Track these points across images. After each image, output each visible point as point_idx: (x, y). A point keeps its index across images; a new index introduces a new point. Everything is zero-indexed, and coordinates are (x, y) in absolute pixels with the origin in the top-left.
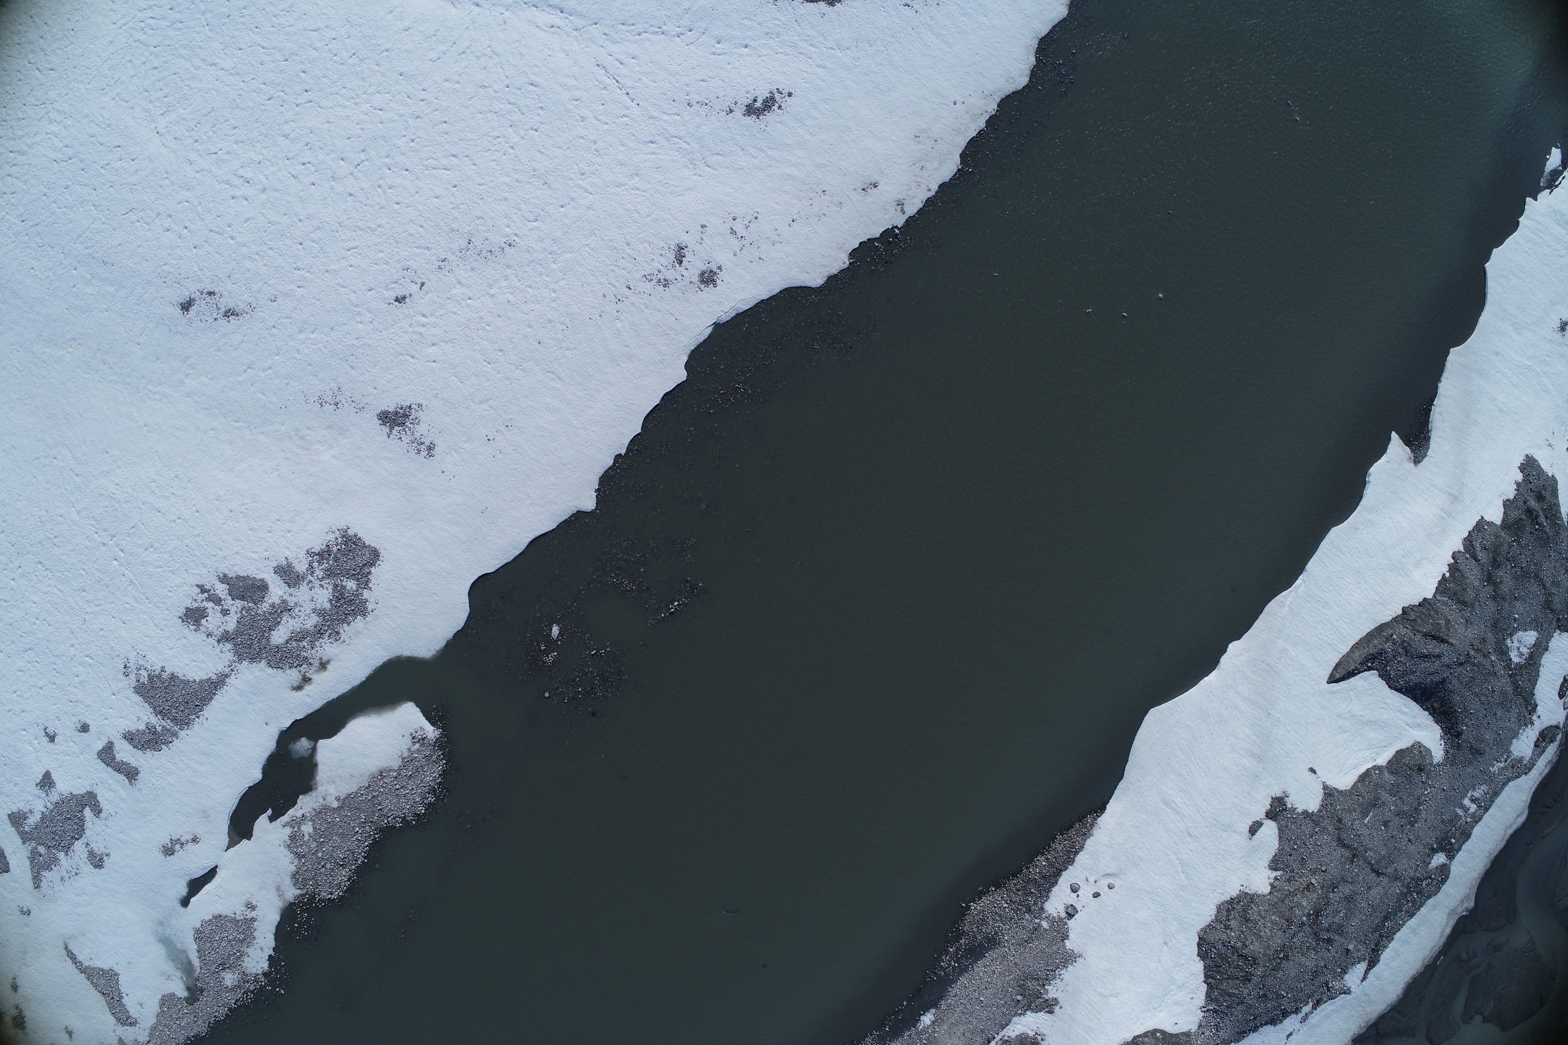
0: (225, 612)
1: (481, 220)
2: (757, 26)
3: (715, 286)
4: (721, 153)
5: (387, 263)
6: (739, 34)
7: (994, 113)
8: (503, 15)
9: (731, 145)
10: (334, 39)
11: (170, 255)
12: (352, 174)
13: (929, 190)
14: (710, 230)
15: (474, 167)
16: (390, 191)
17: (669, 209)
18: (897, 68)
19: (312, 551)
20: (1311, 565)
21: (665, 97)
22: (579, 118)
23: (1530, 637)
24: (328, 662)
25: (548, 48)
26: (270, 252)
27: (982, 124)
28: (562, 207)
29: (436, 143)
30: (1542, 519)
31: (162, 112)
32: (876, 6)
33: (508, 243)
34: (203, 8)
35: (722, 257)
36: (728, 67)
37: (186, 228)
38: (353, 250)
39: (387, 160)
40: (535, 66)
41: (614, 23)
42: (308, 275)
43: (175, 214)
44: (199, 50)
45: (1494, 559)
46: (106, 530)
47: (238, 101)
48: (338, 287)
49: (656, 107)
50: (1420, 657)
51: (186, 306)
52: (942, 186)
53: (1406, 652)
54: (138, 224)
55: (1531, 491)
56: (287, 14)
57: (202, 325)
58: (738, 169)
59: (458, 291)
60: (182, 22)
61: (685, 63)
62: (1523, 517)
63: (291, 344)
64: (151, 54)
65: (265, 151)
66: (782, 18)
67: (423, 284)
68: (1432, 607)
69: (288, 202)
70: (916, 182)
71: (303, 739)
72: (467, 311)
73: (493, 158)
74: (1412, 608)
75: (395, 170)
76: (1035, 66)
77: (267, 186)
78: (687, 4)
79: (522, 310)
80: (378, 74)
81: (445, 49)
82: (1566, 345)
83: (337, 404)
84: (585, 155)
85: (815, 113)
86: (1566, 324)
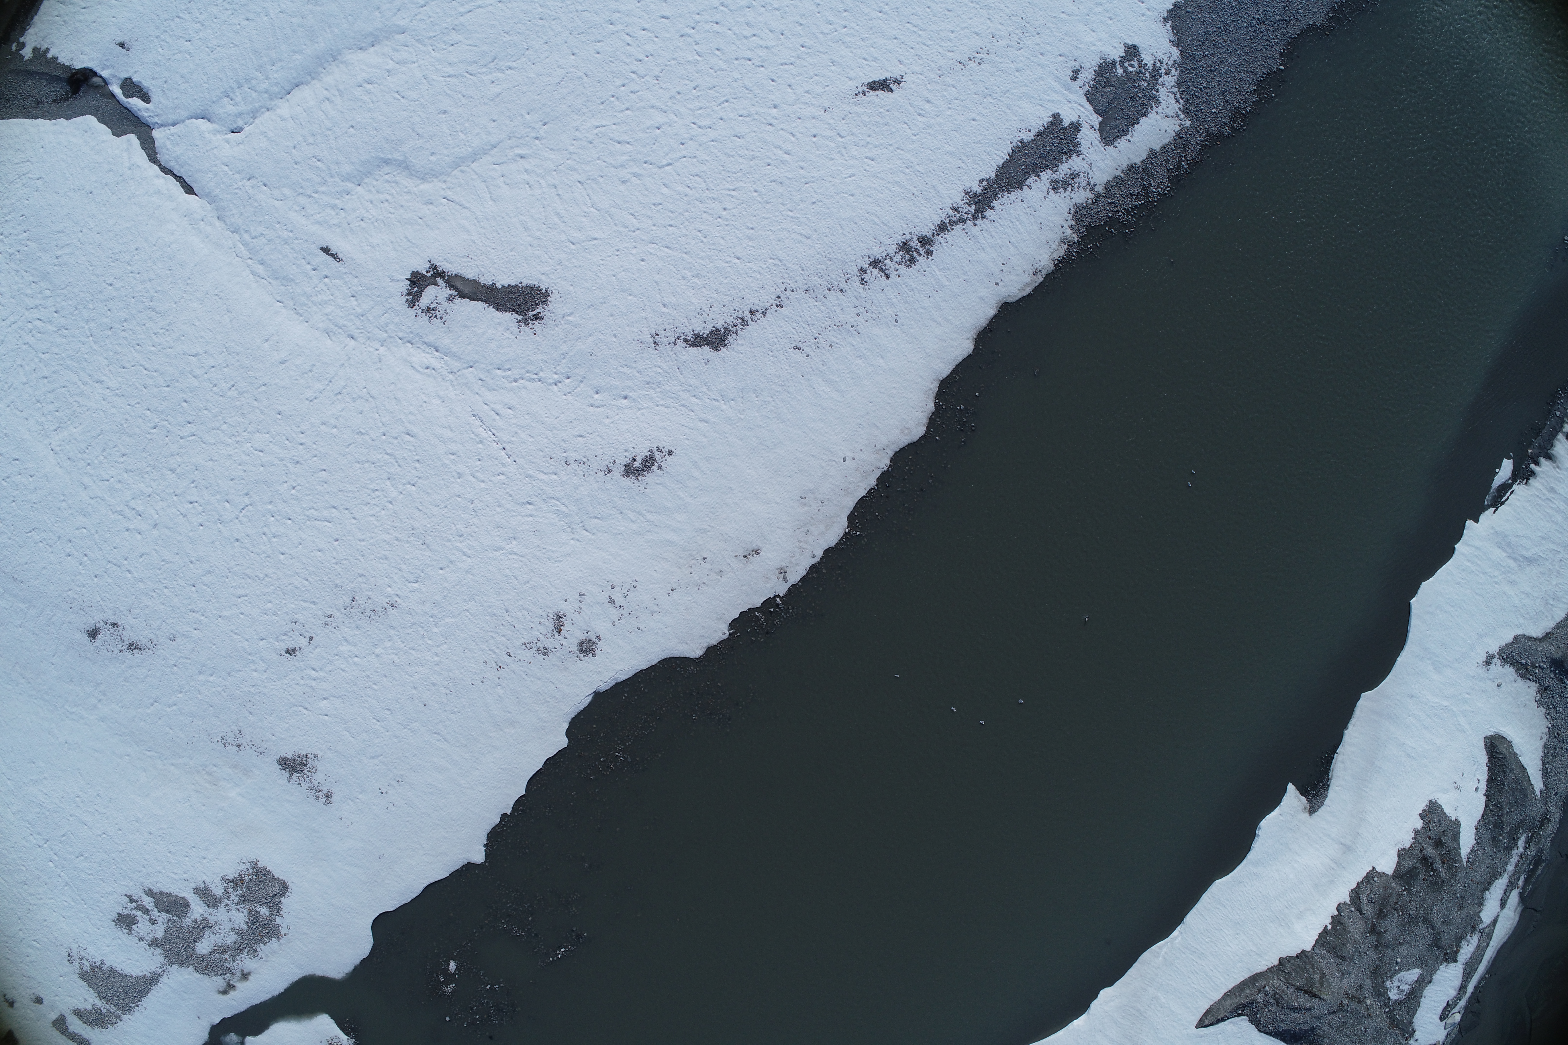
0: (153, 922)
1: (363, 577)
2: (638, 375)
3: (594, 655)
4: (599, 516)
5: (275, 614)
6: (618, 383)
7: (886, 469)
8: (378, 352)
9: (609, 508)
10: (213, 367)
11: (73, 581)
12: (237, 518)
13: (814, 556)
14: (588, 599)
15: (354, 521)
16: (274, 540)
17: (547, 576)
18: (784, 422)
19: (227, 878)
20: (1188, 918)
21: (542, 454)
22: (455, 474)
23: (1413, 974)
24: (249, 974)
25: (424, 393)
26: (166, 590)
27: (872, 482)
28: (441, 569)
29: (316, 492)
30: (1438, 865)
31: (55, 427)
32: (764, 350)
33: (390, 603)
34: (86, 316)
35: (601, 627)
36: (607, 421)
37: (86, 555)
38: (243, 598)
39: (270, 507)
40: (410, 413)
41: (490, 367)
42: (202, 618)
43: (74, 539)
44: (85, 363)
45: (1381, 911)
46: (39, 834)
47: (125, 426)
48: (231, 634)
49: (533, 465)
50: (1291, 1009)
51: (93, 634)
52: (827, 552)
53: (1278, 1003)
54: (41, 544)
55: (1430, 838)
56: (166, 333)
57: (109, 654)
58: (616, 534)
59: (345, 648)
60: (67, 329)
61: (562, 415)
62: (1418, 865)
63: (192, 683)
64: (40, 361)
65: (153, 484)
66: (664, 365)
67: (311, 639)
68: (1309, 959)
69: (179, 542)
70: (800, 548)
71: (232, 1034)
72: (355, 668)
73: (372, 512)
74: (1289, 959)
75: (279, 518)
76: (933, 413)
77: (158, 522)
78: (564, 348)
79: (406, 672)
80: (257, 411)
81: (321, 387)
82: (1490, 679)
83: (239, 746)
84: (462, 515)
85: (696, 474)
86: (1493, 657)
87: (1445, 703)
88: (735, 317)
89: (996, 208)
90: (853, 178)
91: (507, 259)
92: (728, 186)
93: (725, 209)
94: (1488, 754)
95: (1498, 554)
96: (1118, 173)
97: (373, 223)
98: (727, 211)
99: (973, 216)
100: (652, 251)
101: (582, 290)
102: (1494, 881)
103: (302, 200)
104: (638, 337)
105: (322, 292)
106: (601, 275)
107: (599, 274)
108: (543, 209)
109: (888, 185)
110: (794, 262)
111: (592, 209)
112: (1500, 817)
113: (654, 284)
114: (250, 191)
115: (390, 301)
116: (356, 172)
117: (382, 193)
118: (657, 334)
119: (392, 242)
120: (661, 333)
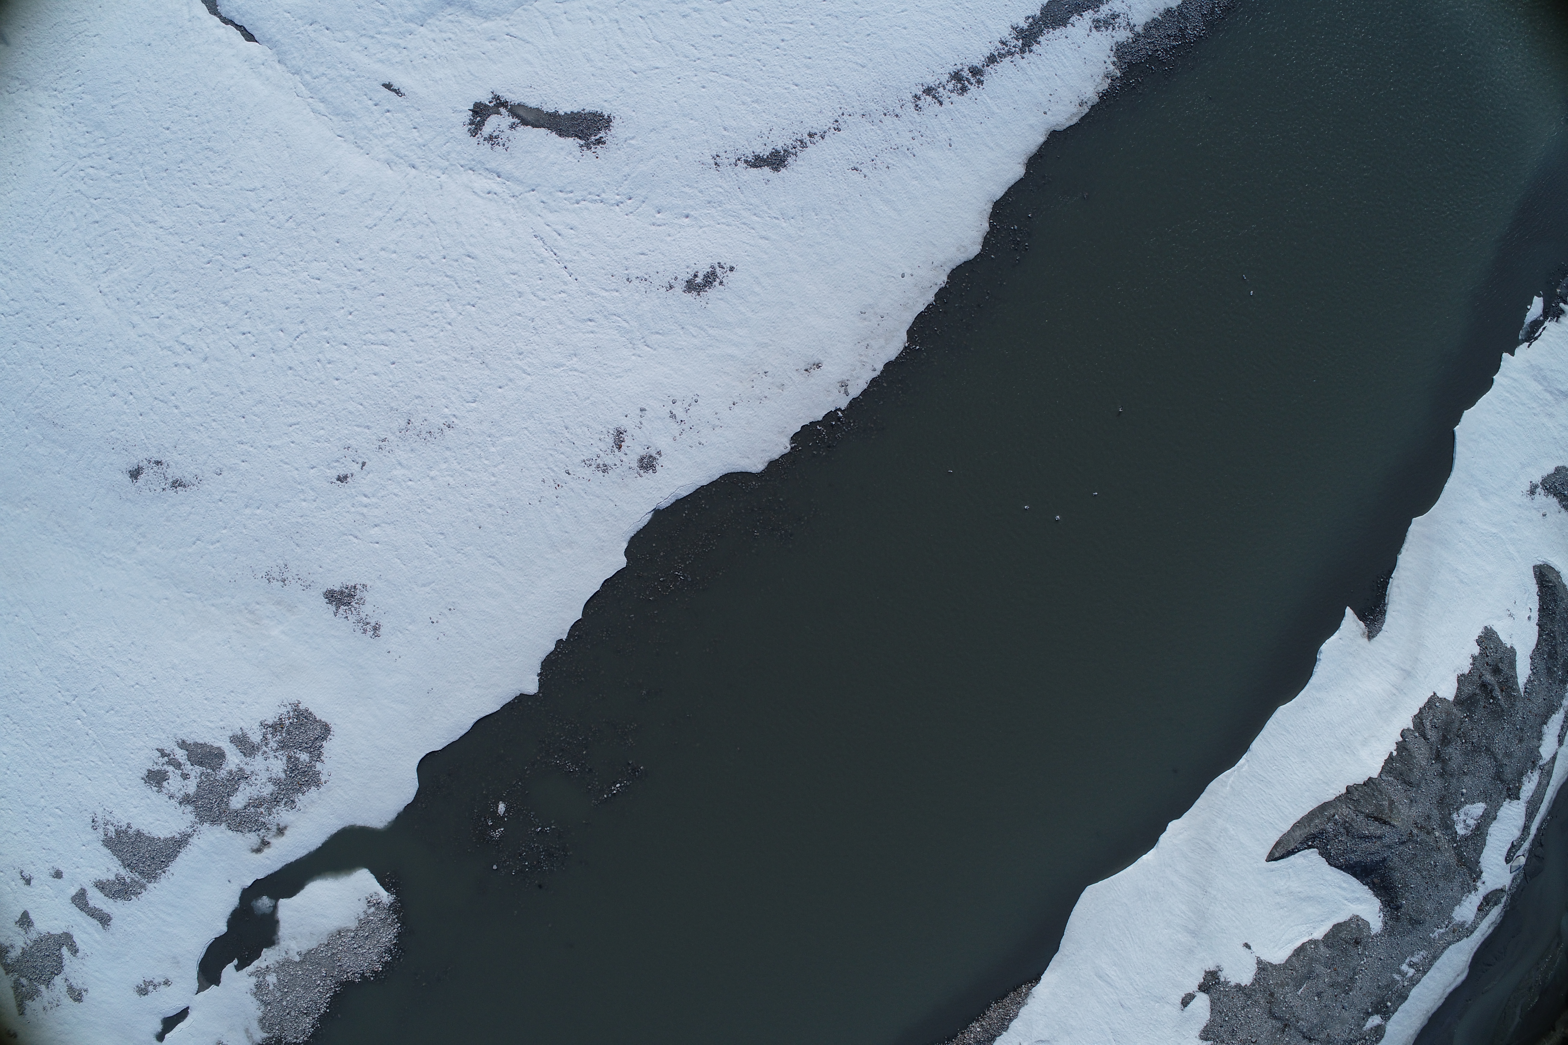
0: (185, 777)
1: (419, 399)
2: (699, 194)
3: (655, 471)
4: (661, 332)
5: (328, 441)
6: (680, 203)
7: (943, 285)
8: (439, 179)
9: (671, 323)
10: (271, 200)
11: (117, 421)
12: (291, 346)
13: (874, 370)
14: (649, 414)
15: (412, 344)
16: (329, 366)
17: (608, 392)
18: (843, 239)
19: (266, 723)
20: (1255, 745)
21: (603, 271)
22: (516, 293)
23: (1478, 809)
24: (285, 828)
25: (485, 217)
26: (214, 424)
27: (930, 298)
28: (500, 388)
29: (373, 316)
30: (1497, 693)
31: (104, 270)
32: (823, 171)
33: (447, 424)
34: (141, 160)
35: (662, 442)
36: (669, 239)
37: (131, 394)
38: (295, 426)
39: (325, 333)
40: (471, 236)
41: (552, 190)
42: (251, 449)
43: (120, 379)
44: (138, 206)
45: (1444, 736)
46: (68, 690)
47: (178, 263)
48: (281, 464)
49: (595, 282)
50: (1361, 838)
51: (135, 474)
52: (888, 365)
53: (1348, 832)
54: (85, 387)
55: (1487, 664)
56: (224, 171)
57: (151, 494)
58: (678, 349)
59: (398, 472)
60: (121, 174)
61: (624, 234)
62: (1478, 691)
63: (237, 518)
64: (92, 207)
65: (205, 318)
66: (725, 185)
67: (364, 464)
68: (1377, 786)
69: (230, 373)
70: (861, 361)
71: (265, 897)
72: (408, 492)
73: (430, 334)
74: (1356, 787)
75: (334, 344)
76: (988, 233)
77: (208, 355)
78: (626, 170)
79: (462, 495)
80: (315, 240)
81: (381, 215)
82: (1535, 509)
83: (284, 581)
84: (522, 333)
85: (757, 289)
86: (1536, 486)
87: (1494, 530)
88: (794, 139)
89: (1042, 43)
90: (906, 13)
91: (570, 89)
92: (785, 19)
93: (783, 40)
94: (1537, 583)
95: (1535, 387)
96: (1156, 16)
97: (436, 60)
98: (785, 42)
99: (1020, 50)
100: (713, 79)
101: (644, 115)
102: (1551, 715)
103: (365, 41)
104: (700, 159)
105: (383, 126)
106: (663, 101)
107: (661, 100)
108: (605, 42)
109: (939, 20)
110: (850, 88)
111: (654, 41)
112: (1554, 647)
113: (715, 109)
114: (313, 35)
115: (453, 131)
116: (419, 13)
117: (445, 32)
118: (718, 156)
119: (455, 76)
120: (722, 154)
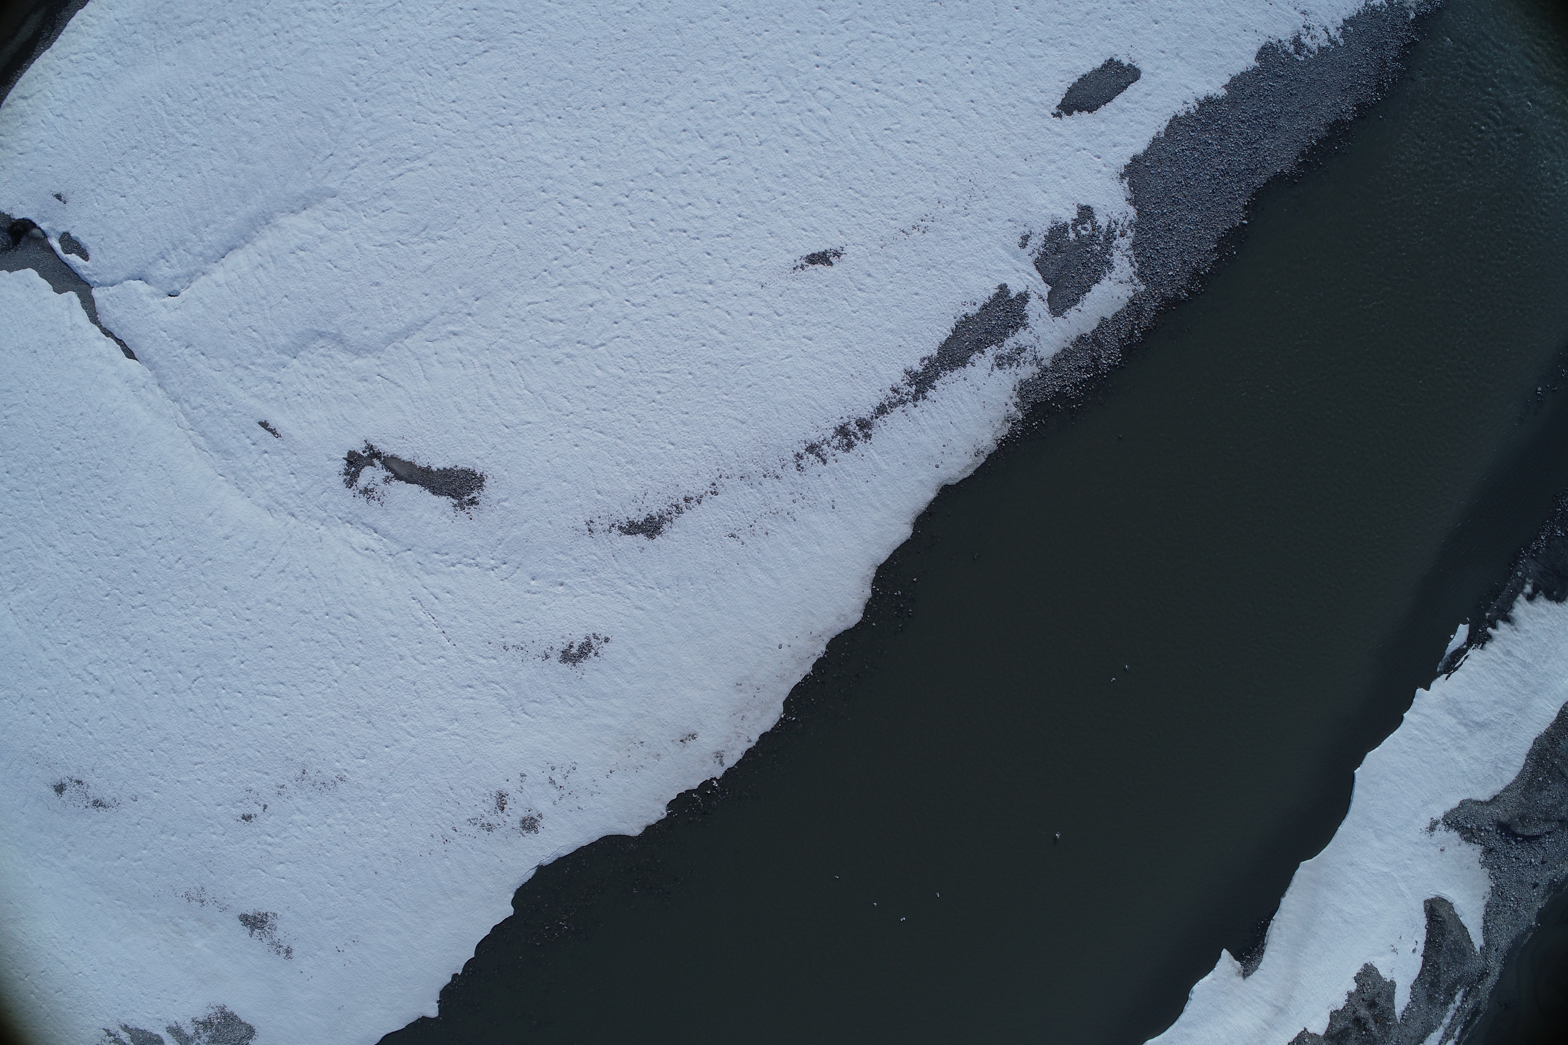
1: (312, 752)
2: (573, 562)
3: (536, 832)
4: (538, 700)
5: (230, 782)
6: (554, 570)
7: (822, 655)
8: (318, 531)
9: (548, 692)
11: (38, 738)
12: (190, 689)
14: (529, 779)
15: (302, 698)
16: (226, 712)
17: (489, 757)
18: (720, 609)
19: (197, 1020)
21: (480, 638)
22: (397, 656)
25: (364, 575)
26: (125, 753)
27: (808, 668)
28: (387, 747)
29: (263, 668)
30: (1372, 1025)
31: (12, 588)
32: (699, 538)
33: (339, 777)
34: (36, 479)
35: (542, 805)
36: (544, 607)
37: (48, 714)
38: (199, 765)
39: (220, 680)
40: (352, 594)
41: (428, 551)
42: (162, 781)
43: (36, 699)
44: (37, 527)
47: (79, 592)
48: (189, 798)
49: (472, 649)
51: (60, 789)
52: (763, 736)
54: (6, 701)
55: (1363, 1000)
56: (114, 502)
57: (76, 809)
58: (555, 718)
59: (298, 817)
60: (19, 491)
61: (500, 601)
62: (1350, 1025)
63: (155, 842)
65: (108, 651)
66: (599, 553)
67: (265, 807)
69: (136, 708)
70: (737, 733)
72: (308, 836)
73: (318, 690)
75: (229, 691)
76: (870, 600)
77: (114, 687)
78: (500, 534)
79: (358, 842)
80: (204, 585)
81: (265, 565)
82: (1433, 844)
83: (202, 901)
84: (405, 696)
85: (632, 660)
86: (1437, 823)
87: (1386, 870)
88: (670, 504)
89: (938, 388)
90: (790, 359)
91: (441, 442)
92: (662, 368)
93: (659, 392)
94: (1427, 917)
95: (1449, 721)
96: (1067, 345)
97: (309, 398)
98: (662, 395)
99: (913, 397)
100: (586, 436)
101: (517, 475)
102: (1429, 1034)
103: (239, 372)
104: (573, 525)
105: (261, 467)
106: (535, 461)
107: (533, 460)
108: (476, 391)
109: (826, 366)
110: (729, 448)
111: (525, 391)
112: (1437, 977)
113: (589, 470)
114: (189, 359)
115: (329, 480)
116: (291, 344)
117: (318, 367)
118: (592, 522)
119: (328, 420)
120: (596, 520)
